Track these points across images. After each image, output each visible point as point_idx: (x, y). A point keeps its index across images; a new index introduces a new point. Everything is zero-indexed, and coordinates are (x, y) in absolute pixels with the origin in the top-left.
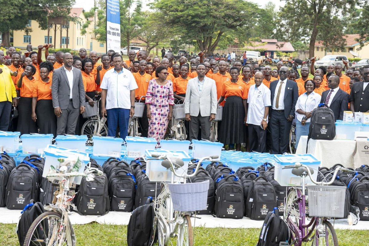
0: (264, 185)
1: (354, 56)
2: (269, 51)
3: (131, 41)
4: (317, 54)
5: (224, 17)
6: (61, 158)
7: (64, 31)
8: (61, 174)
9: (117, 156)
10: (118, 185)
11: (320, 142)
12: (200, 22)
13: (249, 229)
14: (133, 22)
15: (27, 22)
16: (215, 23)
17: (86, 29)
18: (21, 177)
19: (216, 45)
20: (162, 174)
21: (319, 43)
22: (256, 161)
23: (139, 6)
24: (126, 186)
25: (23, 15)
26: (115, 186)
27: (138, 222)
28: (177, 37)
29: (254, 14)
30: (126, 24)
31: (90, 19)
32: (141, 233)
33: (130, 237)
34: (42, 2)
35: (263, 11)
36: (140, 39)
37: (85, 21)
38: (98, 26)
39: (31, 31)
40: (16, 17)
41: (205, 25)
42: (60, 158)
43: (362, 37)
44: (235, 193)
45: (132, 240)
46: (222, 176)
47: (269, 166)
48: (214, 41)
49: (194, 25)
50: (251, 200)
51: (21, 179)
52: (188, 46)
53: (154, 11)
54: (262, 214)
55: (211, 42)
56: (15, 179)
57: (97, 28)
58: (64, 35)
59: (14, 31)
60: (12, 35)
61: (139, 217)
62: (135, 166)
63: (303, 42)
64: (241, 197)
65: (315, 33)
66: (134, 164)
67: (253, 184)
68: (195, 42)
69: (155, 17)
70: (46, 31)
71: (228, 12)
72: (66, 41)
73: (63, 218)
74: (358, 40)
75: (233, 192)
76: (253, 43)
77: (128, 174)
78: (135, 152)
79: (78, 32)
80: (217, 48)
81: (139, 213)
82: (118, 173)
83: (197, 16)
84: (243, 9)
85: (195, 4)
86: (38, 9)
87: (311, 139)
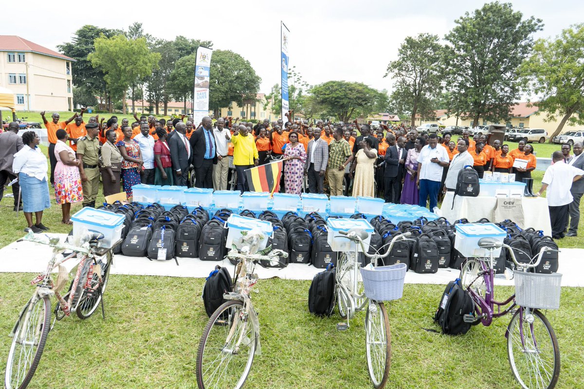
0: (427, 241)
1: (441, 124)
2: (383, 121)
3: (295, 115)
4: (417, 123)
5: (355, 99)
6: (245, 230)
7: (253, 108)
8: (243, 255)
9: (294, 210)
10: (296, 240)
11: (467, 199)
12: (340, 102)
13: (416, 284)
14: (296, 102)
15: (229, 103)
16: (350, 102)
17: (267, 107)
18: (212, 232)
19: (350, 116)
20: (345, 243)
21: (418, 115)
22: (411, 214)
23: (301, 92)
24: (303, 241)
25: (227, 98)
26: (294, 241)
27: (319, 289)
28: (325, 112)
29: (375, 96)
30: (292, 103)
31: (269, 100)
32: (323, 299)
33: (312, 302)
34: (239, 90)
35: (381, 94)
36: (301, 113)
37: (265, 102)
38: (274, 104)
39: (232, 108)
40: (223, 99)
41: (344, 104)
42: (242, 231)
43: (449, 111)
44: (402, 249)
45: (313, 305)
46: (388, 232)
47: (424, 219)
48: (349, 114)
49: (336, 103)
50: (416, 255)
51: (212, 234)
52: (331, 117)
53: (309, 95)
54: (427, 268)
55: (347, 115)
56: (206, 235)
57: (274, 106)
58: (253, 110)
59: (222, 109)
60: (220, 111)
61: (320, 283)
62: (311, 221)
63: (407, 115)
64: (407, 253)
65: (415, 109)
66: (309, 218)
67: (418, 240)
68: (336, 115)
69: (311, 99)
70: (242, 108)
71: (358, 95)
72: (254, 114)
73: (245, 307)
74: (446, 113)
75: (400, 249)
76: (374, 115)
77: (306, 230)
78: (309, 207)
79: (261, 109)
80: (350, 118)
81: (321, 280)
82: (296, 229)
83: (338, 98)
84: (368, 93)
85: (337, 90)
86: (236, 94)
87: (457, 196)
